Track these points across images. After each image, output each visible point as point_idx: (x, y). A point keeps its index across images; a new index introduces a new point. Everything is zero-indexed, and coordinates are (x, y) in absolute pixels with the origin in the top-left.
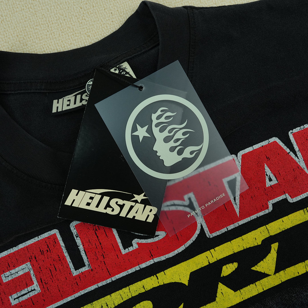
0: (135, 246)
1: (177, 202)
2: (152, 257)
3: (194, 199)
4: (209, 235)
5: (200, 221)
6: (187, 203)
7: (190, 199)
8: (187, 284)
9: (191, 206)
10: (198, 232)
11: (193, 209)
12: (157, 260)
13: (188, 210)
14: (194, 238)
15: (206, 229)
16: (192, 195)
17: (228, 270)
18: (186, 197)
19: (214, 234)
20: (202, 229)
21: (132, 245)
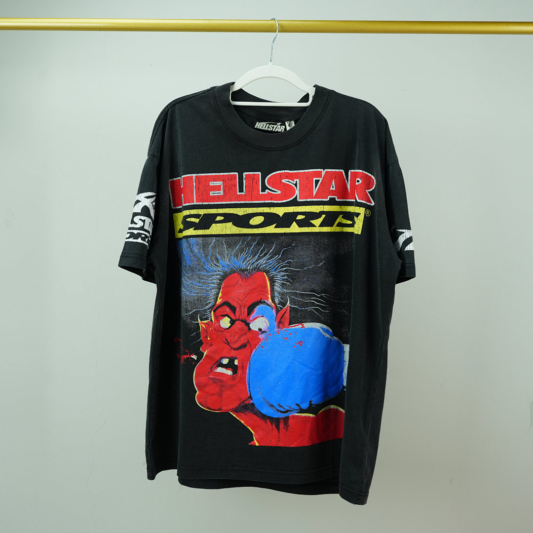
0: (266, 192)
1: (290, 181)
2: (272, 200)
3: (298, 182)
4: (298, 200)
5: (297, 192)
6: (295, 183)
7: (296, 182)
8: (281, 216)
9: (296, 185)
10: (294, 197)
11: (296, 186)
12: (273, 202)
13: (294, 186)
14: (292, 199)
15: (298, 197)
16: (298, 180)
17: (300, 217)
18: (295, 180)
19: (300, 200)
20: (296, 196)
21: (265, 192)
